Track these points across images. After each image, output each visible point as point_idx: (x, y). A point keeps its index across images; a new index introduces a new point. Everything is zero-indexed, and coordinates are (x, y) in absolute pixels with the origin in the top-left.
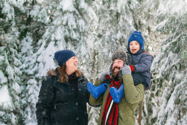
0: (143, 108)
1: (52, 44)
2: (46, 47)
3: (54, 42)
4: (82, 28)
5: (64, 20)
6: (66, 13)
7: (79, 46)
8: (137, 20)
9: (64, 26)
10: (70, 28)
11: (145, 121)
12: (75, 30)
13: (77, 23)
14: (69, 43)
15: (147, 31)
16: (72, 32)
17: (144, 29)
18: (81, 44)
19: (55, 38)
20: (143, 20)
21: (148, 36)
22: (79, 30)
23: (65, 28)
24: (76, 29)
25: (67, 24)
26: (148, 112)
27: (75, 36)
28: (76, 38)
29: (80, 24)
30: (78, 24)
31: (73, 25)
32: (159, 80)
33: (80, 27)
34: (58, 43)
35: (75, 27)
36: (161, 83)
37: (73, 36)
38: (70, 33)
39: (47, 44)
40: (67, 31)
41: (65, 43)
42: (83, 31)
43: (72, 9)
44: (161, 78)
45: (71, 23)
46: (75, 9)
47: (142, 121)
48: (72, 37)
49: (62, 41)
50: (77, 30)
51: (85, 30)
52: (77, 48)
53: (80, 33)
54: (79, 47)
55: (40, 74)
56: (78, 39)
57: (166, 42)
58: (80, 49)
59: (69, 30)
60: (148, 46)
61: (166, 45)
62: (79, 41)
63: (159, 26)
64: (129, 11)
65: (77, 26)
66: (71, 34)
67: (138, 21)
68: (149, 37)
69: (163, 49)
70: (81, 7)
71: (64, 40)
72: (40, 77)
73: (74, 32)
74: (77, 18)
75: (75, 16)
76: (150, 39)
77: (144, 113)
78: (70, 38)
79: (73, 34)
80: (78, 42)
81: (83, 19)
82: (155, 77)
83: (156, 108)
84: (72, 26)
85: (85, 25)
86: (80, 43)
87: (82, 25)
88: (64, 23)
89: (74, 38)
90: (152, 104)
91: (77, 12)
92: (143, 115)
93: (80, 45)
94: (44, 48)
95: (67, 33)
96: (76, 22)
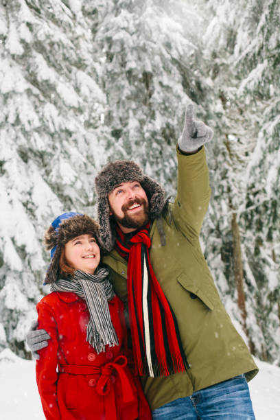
0: (245, 273)
4: (53, 124)
5: (9, 112)
6: (11, 97)
7: (55, 164)
8: (191, 81)
9: (13, 125)
10: (28, 128)
11: (255, 301)
12: (38, 130)
13: (41, 114)
14: (30, 162)
15: (219, 102)
16: (34, 137)
17: (213, 98)
18: (58, 159)
20: (206, 77)
21: (223, 112)
22: (48, 127)
23: (15, 130)
24: (39, 128)
25: (18, 121)
26: (257, 281)
27: (41, 143)
28: (44, 149)
29: (47, 115)
30: (43, 115)
31: (33, 120)
32: (269, 205)
33: (48, 121)
34: (6, 166)
35: (37, 124)
36: (273, 210)
37: (36, 145)
38: (29, 140)
40: (20, 135)
41: (23, 163)
42: (57, 129)
43: (23, 85)
44: (271, 199)
45: (27, 115)
46: (29, 86)
47: (248, 304)
48: (35, 148)
49: (15, 161)
50: (44, 130)
51: (60, 126)
52: (51, 171)
53: (52, 135)
54: (56, 166)
56: (50, 150)
57: (271, 115)
58: (58, 171)
59: (26, 134)
60: (227, 136)
61: (273, 120)
62: (53, 153)
63: (250, 82)
64: (171, 65)
65: (41, 119)
66: (32, 140)
67: (194, 83)
68: (226, 113)
69: (267, 131)
70: (41, 77)
71: (20, 159)
73: (36, 135)
74: (38, 103)
75: (33, 98)
76: (228, 118)
77: (249, 284)
78: (31, 150)
79: (35, 140)
80: (52, 155)
81: (51, 102)
82: (258, 201)
83: (272, 268)
84: (29, 122)
85: (59, 115)
86: (55, 157)
87: (51, 117)
88: (12, 119)
89: (40, 150)
90: (261, 262)
91: (36, 91)
92: (246, 289)
93: (57, 162)
95: (23, 141)
96: (38, 112)
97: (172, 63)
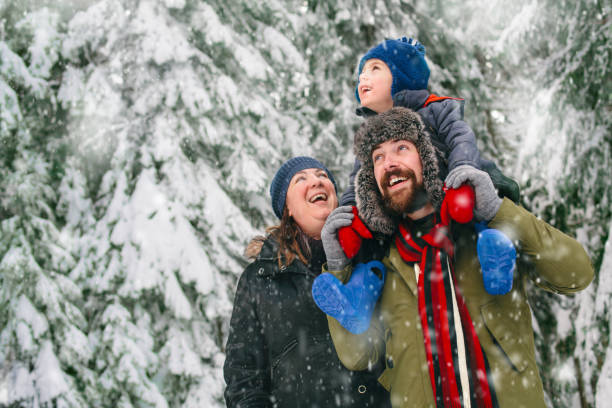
1: (147, 177)
2: (131, 190)
3: (153, 170)
4: (231, 105)
5: (167, 90)
6: (170, 69)
7: (235, 163)
8: (432, 35)
9: (174, 109)
10: (194, 112)
12: (208, 115)
13: (212, 92)
14: (200, 161)
15: (474, 63)
16: (203, 124)
17: (464, 58)
18: (240, 156)
19: (153, 157)
20: (454, 29)
21: (481, 77)
22: (224, 111)
23: (177, 116)
24: (212, 111)
25: (180, 103)
27: (213, 133)
28: (218, 142)
29: (222, 93)
30: (216, 94)
31: (202, 101)
32: (554, 210)
33: (223, 102)
34: (165, 169)
35: (207, 106)
36: (559, 219)
37: (207, 136)
38: (196, 131)
39: (133, 182)
40: (184, 123)
41: (189, 163)
42: (237, 113)
43: (185, 51)
44: (555, 202)
45: (193, 95)
46: (196, 52)
48: (206, 141)
49: (177, 162)
50: (219, 114)
51: (241, 107)
52: (230, 173)
53: (229, 121)
54: (237, 166)
55: (132, 282)
56: (227, 144)
57: (546, 80)
58: (240, 173)
59: (193, 122)
60: (488, 112)
61: (549, 87)
62: (232, 147)
63: (512, 32)
64: (400, 12)
65: (214, 100)
66: (201, 129)
67: (436, 37)
68: (486, 79)
69: (541, 104)
70: (211, 39)
71: (184, 157)
72: (136, 292)
73: (206, 122)
74: (208, 77)
75: (202, 70)
76: (489, 86)
78: (201, 144)
79: (206, 131)
80: (231, 151)
81: (227, 74)
82: (537, 206)
83: (563, 304)
84: (196, 104)
85: (238, 92)
86: (235, 154)
87: (228, 95)
88: (171, 101)
89: (213, 143)
90: (546, 296)
91: (204, 58)
93: (237, 159)
94: (127, 197)
95: (188, 131)
96: (208, 89)
97: (403, 10)
